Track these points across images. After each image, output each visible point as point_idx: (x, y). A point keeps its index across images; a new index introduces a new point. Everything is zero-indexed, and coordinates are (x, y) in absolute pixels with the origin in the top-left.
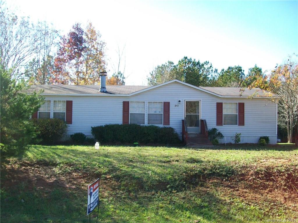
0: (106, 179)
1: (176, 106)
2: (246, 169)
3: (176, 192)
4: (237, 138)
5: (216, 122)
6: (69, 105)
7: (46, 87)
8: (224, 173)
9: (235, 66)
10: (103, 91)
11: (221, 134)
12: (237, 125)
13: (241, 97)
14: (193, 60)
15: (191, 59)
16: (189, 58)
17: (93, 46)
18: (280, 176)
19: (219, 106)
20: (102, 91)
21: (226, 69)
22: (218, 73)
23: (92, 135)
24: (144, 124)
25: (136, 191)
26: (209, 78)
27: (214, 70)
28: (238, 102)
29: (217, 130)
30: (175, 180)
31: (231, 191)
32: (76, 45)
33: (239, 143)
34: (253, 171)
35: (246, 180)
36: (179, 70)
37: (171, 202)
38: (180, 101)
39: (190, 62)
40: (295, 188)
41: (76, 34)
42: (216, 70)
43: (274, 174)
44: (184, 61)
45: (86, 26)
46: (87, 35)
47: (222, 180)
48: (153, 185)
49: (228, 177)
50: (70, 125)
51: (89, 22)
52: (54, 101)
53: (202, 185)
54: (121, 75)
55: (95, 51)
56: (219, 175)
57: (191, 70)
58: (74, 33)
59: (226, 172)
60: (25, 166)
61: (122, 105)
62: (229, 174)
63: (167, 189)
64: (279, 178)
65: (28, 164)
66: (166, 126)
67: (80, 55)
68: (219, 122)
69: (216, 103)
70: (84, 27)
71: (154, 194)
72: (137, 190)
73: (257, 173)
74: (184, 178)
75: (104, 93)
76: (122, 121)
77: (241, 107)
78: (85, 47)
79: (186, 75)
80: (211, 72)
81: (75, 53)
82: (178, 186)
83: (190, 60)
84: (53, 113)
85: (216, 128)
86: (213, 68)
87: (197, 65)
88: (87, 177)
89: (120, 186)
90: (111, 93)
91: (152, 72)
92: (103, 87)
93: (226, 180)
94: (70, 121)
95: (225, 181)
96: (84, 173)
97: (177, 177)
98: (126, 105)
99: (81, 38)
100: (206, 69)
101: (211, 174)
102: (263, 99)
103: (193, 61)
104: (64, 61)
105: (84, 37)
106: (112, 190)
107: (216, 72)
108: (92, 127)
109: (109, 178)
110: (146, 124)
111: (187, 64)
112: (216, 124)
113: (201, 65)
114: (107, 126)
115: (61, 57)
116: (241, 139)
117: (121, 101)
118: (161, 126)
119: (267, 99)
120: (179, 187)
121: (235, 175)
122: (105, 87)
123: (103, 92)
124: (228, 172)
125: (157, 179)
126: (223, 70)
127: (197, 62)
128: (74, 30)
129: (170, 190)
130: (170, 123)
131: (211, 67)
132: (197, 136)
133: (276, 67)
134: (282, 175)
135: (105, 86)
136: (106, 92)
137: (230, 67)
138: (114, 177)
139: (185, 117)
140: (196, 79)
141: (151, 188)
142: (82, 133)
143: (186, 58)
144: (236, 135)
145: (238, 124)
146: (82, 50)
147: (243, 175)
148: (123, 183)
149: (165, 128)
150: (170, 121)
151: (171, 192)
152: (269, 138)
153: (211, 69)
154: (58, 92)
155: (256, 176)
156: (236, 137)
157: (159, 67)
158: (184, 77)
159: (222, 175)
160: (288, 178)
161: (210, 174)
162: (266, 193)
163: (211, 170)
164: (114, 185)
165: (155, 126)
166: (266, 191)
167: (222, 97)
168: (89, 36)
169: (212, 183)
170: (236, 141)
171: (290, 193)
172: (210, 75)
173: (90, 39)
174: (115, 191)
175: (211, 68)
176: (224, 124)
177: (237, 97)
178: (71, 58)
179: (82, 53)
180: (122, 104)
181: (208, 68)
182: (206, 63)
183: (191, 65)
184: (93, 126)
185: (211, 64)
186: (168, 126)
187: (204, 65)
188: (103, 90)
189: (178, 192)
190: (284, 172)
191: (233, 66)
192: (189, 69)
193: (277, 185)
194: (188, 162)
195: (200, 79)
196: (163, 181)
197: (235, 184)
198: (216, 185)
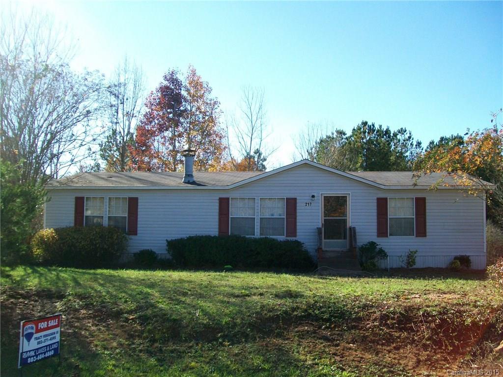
0: (127, 320)
1: (307, 205)
2: (368, 310)
3: (229, 345)
4: (411, 258)
5: (376, 231)
6: (133, 203)
7: (103, 176)
8: (326, 316)
9: (452, 136)
10: (189, 181)
11: (384, 251)
12: (413, 235)
13: (416, 187)
14: (377, 127)
15: (373, 125)
16: (370, 123)
17: (199, 108)
18: (426, 322)
19: (382, 205)
20: (187, 181)
21: (437, 140)
22: (421, 148)
23: (166, 252)
24: (254, 235)
25: (165, 341)
26: (407, 156)
27: (415, 143)
28: (414, 196)
29: (377, 245)
30: (235, 325)
31: (324, 346)
32: (171, 106)
33: (415, 267)
34: (379, 313)
35: (360, 327)
36: (354, 144)
37: (212, 361)
38: (313, 196)
39: (371, 129)
40: (448, 344)
41: (171, 89)
42: (418, 143)
43: (416, 318)
44: (362, 130)
45: (186, 75)
46: (188, 90)
47: (320, 328)
48: (195, 332)
49: (331, 323)
50: (133, 237)
51: (191, 68)
52: (109, 198)
53: (279, 335)
54: (259, 155)
55: (201, 116)
56: (317, 318)
57: (374, 144)
58: (167, 88)
59: (330, 313)
60: (15, 298)
61: (218, 204)
62: (335, 317)
63: (217, 340)
64: (423, 325)
65: (21, 295)
66: (289, 238)
67: (177, 124)
68: (382, 231)
69: (375, 198)
70: (182, 78)
71: (191, 347)
72: (167, 339)
73: (384, 318)
74: (252, 322)
75: (190, 185)
76: (217, 230)
77: (420, 204)
78: (186, 110)
79: (366, 152)
80: (409, 147)
81: (170, 120)
82: (235, 335)
83: (372, 127)
84: (107, 217)
85: (374, 241)
86: (413, 139)
87: (385, 135)
88: (100, 316)
89: (142, 332)
90: (199, 185)
91: (312, 149)
92: (189, 175)
93: (327, 328)
94: (133, 231)
95: (324, 329)
96: (96, 311)
97: (239, 321)
98: (224, 204)
99: (179, 94)
100: (401, 142)
101: (304, 316)
102: (455, 190)
103: (376, 129)
104: (153, 134)
105: (184, 93)
106: (128, 337)
107: (419, 146)
108: (167, 240)
109: (132, 319)
110: (257, 234)
111: (367, 134)
112: (376, 234)
113: (392, 135)
114: (190, 239)
115: (148, 127)
116: (417, 260)
117: (216, 197)
118: (281, 238)
119: (462, 189)
120: (238, 336)
121: (344, 319)
122: (192, 175)
123: (189, 183)
124: (335, 313)
125: (205, 322)
126: (432, 143)
127: (385, 130)
128: (167, 82)
129: (220, 340)
130: (298, 234)
131: (410, 137)
132: (339, 254)
133: (467, 134)
134: (430, 320)
135: (192, 172)
136: (194, 183)
137: (443, 138)
138: (139, 317)
139: (323, 222)
140: (383, 159)
141: (190, 337)
142: (152, 251)
143: (365, 124)
144: (410, 253)
145: (415, 235)
146: (181, 114)
147: (359, 319)
148: (149, 327)
149: (288, 241)
150: (298, 231)
151: (221, 344)
152: (471, 258)
153: (411, 142)
154: (117, 183)
155: (382, 322)
156: (408, 257)
157: (322, 141)
158: (361, 157)
159: (322, 318)
160: (439, 326)
161: (302, 316)
162: (387, 350)
163: (306, 310)
164: (134, 330)
165: (271, 238)
166: (388, 348)
167: (386, 188)
168: (192, 91)
169: (297, 332)
170: (409, 263)
171: (435, 352)
172: (409, 152)
173: (194, 96)
174: (131, 340)
175: (411, 140)
176: (391, 235)
177: (410, 188)
178: (162, 128)
179: (182, 120)
180: (218, 201)
181: (404, 141)
182: (402, 131)
183: (374, 135)
184: (169, 239)
185: (410, 134)
186: (294, 238)
187: (398, 135)
188: (189, 178)
189: (232, 344)
190: (435, 316)
191: (448, 136)
192: (370, 142)
193: (414, 338)
194: (277, 296)
195: (390, 159)
196: (213, 326)
197: (338, 334)
198: (303, 336)
